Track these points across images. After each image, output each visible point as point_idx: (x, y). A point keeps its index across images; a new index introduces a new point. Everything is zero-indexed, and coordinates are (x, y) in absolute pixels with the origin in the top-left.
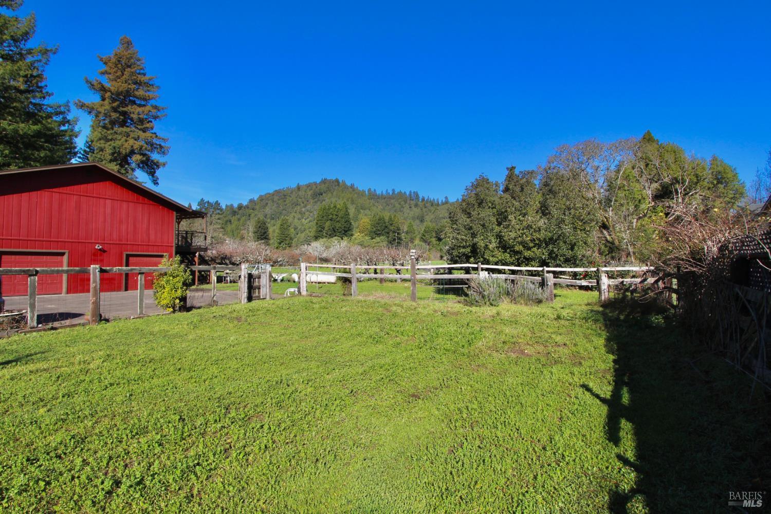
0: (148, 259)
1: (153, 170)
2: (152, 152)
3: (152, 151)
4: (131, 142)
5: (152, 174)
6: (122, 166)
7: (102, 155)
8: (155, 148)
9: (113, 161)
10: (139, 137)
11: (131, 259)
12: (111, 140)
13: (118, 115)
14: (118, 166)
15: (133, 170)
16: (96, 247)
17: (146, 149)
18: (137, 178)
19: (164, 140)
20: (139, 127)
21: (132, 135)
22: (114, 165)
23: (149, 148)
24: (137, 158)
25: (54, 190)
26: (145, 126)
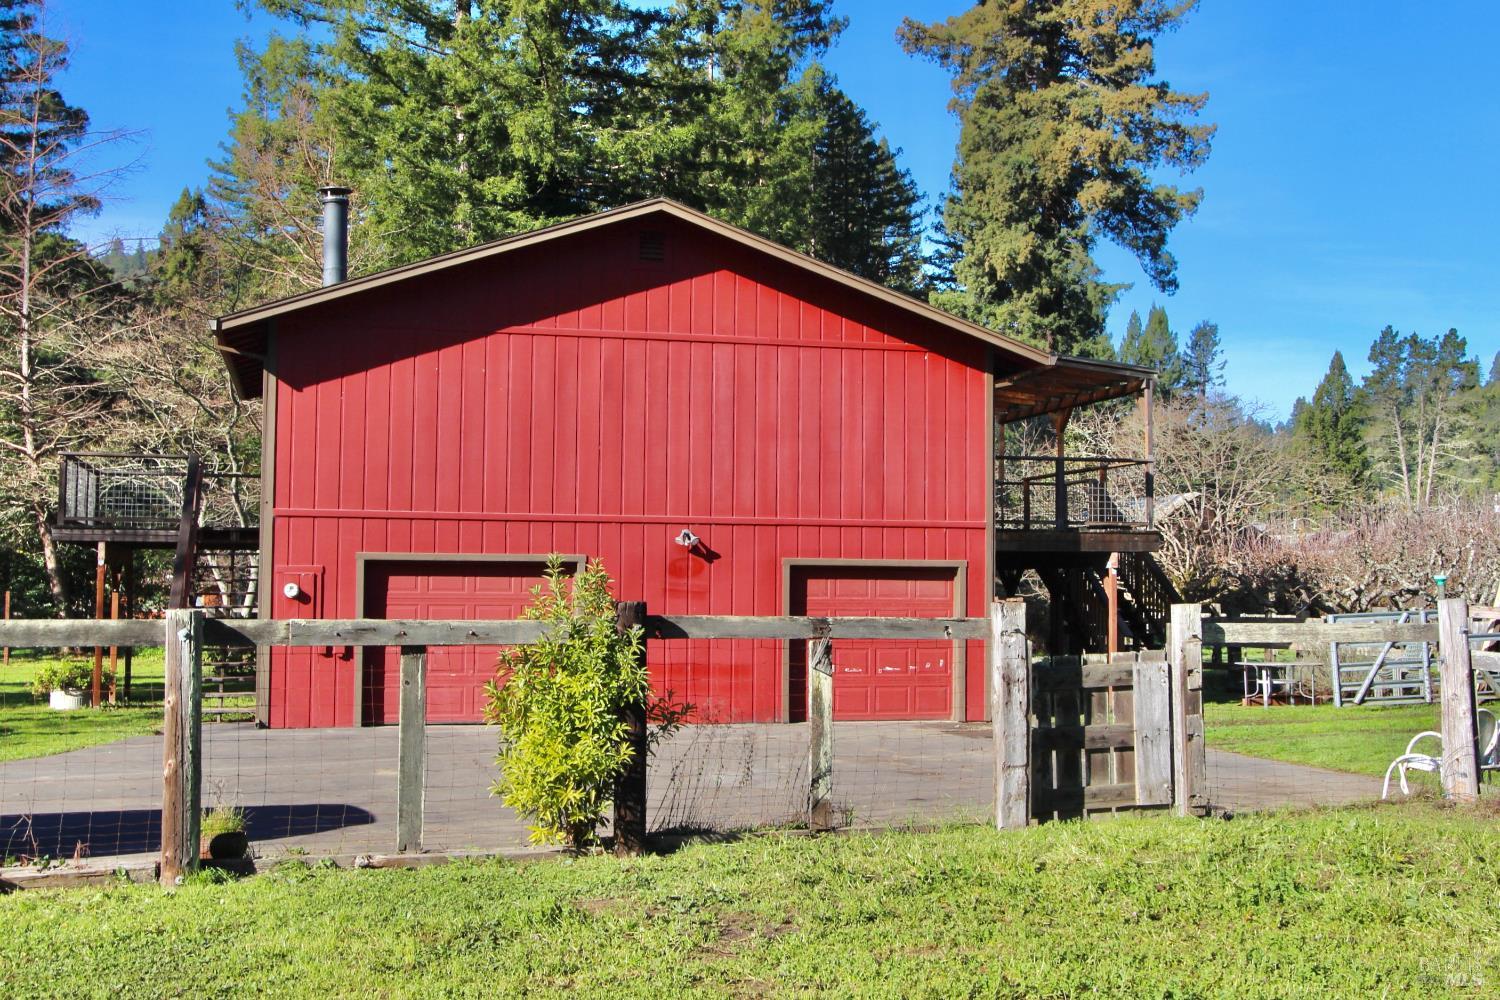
0: (881, 585)
1: (1155, 233)
2: (1150, 159)
3: (1148, 156)
4: (1073, 132)
5: (1152, 247)
6: (1045, 231)
7: (980, 202)
8: (1160, 142)
9: (1018, 221)
10: (1100, 114)
11: (813, 585)
12: (1010, 141)
13: (1028, 44)
14: (1032, 234)
15: (1086, 242)
16: (679, 540)
17: (1122, 152)
18: (1099, 272)
19: (1193, 104)
20: (1103, 72)
21: (1075, 107)
22: (1019, 234)
23: (1137, 147)
24: (1093, 193)
25: (539, 326)
26: (1119, 63)
